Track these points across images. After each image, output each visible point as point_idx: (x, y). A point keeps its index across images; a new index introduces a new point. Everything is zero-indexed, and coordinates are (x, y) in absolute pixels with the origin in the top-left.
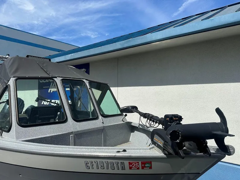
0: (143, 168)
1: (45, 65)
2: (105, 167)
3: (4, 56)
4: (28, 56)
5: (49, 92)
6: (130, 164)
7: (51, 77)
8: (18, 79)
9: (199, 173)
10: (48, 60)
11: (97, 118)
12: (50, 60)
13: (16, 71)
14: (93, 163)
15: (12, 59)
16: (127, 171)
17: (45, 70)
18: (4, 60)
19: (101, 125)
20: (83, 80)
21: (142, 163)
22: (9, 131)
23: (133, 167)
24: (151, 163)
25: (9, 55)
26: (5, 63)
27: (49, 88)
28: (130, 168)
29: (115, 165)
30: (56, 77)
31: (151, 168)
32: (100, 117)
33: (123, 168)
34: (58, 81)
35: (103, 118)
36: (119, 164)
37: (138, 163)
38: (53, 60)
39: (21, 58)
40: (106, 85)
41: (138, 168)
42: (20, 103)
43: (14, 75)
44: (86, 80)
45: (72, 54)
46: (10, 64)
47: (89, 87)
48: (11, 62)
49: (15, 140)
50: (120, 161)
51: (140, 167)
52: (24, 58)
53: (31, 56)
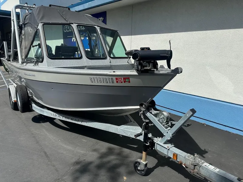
0: (125, 82)
1: (64, 13)
2: (102, 82)
3: (32, 6)
4: (50, 5)
5: (73, 41)
6: (116, 79)
7: (69, 23)
8: (44, 24)
9: (161, 87)
10: (68, 9)
11: (105, 58)
12: (69, 9)
13: (42, 18)
14: (95, 78)
15: (39, 8)
16: (115, 84)
17: (64, 17)
18: (32, 10)
19: (109, 64)
20: (95, 26)
21: (124, 79)
22: (42, 62)
23: (119, 81)
24: (129, 78)
25: (35, 5)
26: (33, 12)
27: (72, 38)
28: (117, 82)
29: (108, 80)
30: (73, 24)
31: (129, 82)
32: (108, 58)
33: (113, 82)
34: (74, 26)
35: (111, 59)
36: (110, 79)
37: (121, 78)
38: (72, 10)
39: (45, 7)
40: (116, 31)
41: (122, 82)
42: (49, 48)
43: (42, 22)
44: (97, 26)
45: (90, 3)
46: (37, 12)
47: (99, 33)
48: (38, 10)
49: (47, 67)
50: (110, 77)
51: (123, 82)
52: (47, 7)
53: (53, 5)
